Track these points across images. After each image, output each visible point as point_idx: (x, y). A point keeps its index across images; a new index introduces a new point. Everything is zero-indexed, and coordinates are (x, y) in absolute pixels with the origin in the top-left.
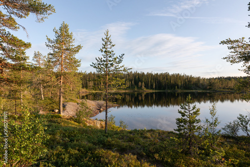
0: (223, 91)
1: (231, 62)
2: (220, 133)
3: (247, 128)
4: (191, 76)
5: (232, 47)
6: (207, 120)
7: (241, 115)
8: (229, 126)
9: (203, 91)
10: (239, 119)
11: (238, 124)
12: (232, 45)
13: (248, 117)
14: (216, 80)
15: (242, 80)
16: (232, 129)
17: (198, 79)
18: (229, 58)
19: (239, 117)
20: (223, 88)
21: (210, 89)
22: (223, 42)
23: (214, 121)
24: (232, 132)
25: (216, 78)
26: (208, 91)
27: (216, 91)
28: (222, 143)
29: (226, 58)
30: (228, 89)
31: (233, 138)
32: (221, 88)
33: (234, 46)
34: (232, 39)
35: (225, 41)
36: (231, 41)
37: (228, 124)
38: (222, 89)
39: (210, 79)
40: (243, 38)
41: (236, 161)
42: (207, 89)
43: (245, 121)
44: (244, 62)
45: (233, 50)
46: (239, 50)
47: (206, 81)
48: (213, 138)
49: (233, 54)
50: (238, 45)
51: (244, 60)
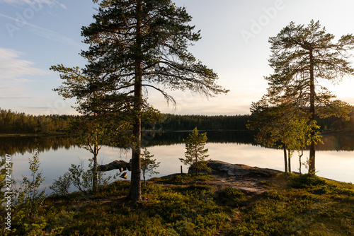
0: (57, 135)
1: (64, 95)
2: (43, 195)
3: (79, 180)
4: (9, 111)
5: (65, 77)
6: (25, 179)
7: (73, 166)
8: (58, 183)
9: (29, 135)
10: (71, 170)
11: (70, 178)
12: (65, 74)
13: (80, 167)
14: (48, 119)
15: (75, 120)
16: (62, 186)
17: (22, 116)
18: (62, 91)
19: (71, 168)
20: (57, 131)
21: (38, 131)
22: (53, 68)
23: (35, 180)
24: (62, 190)
25: (48, 116)
26: (36, 135)
27: (47, 135)
28: (47, 209)
29: (57, 90)
30: (63, 131)
31: (63, 197)
32: (53, 130)
33: (68, 75)
34: (65, 66)
35: (57, 66)
36: (63, 68)
37: (58, 179)
38: (55, 132)
39: (40, 117)
40: (77, 68)
41: (61, 229)
42: (34, 132)
43: (78, 173)
44: (76, 97)
45: (66, 80)
46: (73, 81)
47: (32, 119)
48: (33, 205)
49: (66, 86)
50: (72, 75)
51: (76, 95)
